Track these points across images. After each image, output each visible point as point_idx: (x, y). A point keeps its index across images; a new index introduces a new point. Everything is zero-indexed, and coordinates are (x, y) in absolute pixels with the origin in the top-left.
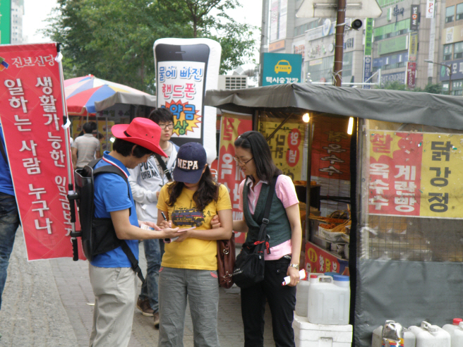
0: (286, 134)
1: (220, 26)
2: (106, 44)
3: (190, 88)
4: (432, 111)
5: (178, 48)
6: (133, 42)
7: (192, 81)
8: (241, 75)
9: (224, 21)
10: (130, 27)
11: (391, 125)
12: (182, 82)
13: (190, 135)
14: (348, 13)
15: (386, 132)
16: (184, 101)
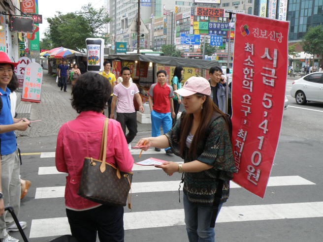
0: (130, 65)
1: (100, 33)
2: (65, 38)
3: (96, 52)
4: (172, 61)
5: (93, 41)
6: (74, 37)
7: (97, 50)
8: (108, 47)
9: (101, 32)
10: (72, 33)
11: (162, 65)
12: (94, 50)
13: (97, 65)
14: (140, 32)
15: (161, 66)
16: (95, 55)
